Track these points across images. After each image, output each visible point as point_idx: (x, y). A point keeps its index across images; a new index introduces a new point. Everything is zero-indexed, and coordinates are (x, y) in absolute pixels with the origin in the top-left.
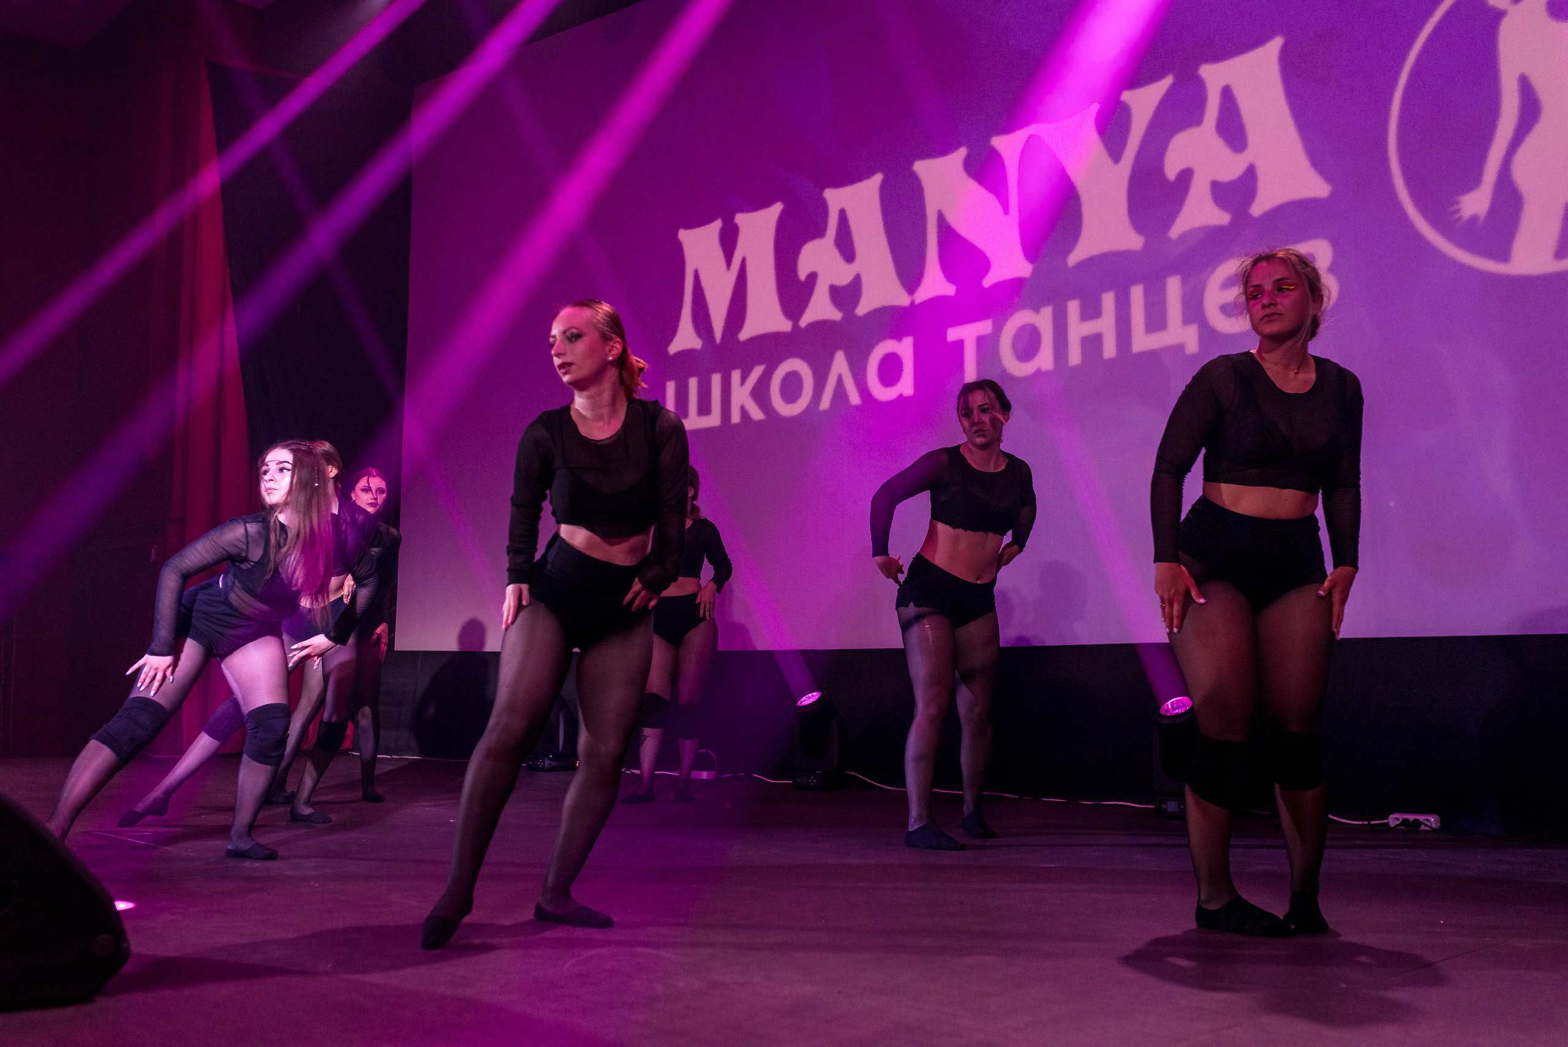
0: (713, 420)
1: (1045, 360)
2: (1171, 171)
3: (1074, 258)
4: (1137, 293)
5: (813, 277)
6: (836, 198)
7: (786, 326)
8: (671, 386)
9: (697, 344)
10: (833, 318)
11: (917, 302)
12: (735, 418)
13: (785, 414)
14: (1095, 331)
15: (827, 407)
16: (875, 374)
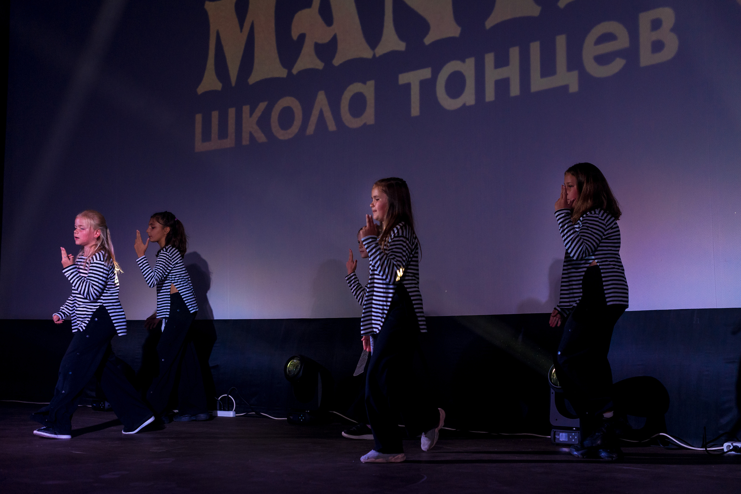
0: (229, 142)
1: (468, 97)
4: (535, 48)
5: (302, 37)
7: (282, 73)
8: (199, 117)
9: (218, 86)
10: (317, 67)
11: (377, 55)
12: (246, 141)
13: (281, 138)
14: (505, 76)
15: (312, 133)
16: (347, 108)
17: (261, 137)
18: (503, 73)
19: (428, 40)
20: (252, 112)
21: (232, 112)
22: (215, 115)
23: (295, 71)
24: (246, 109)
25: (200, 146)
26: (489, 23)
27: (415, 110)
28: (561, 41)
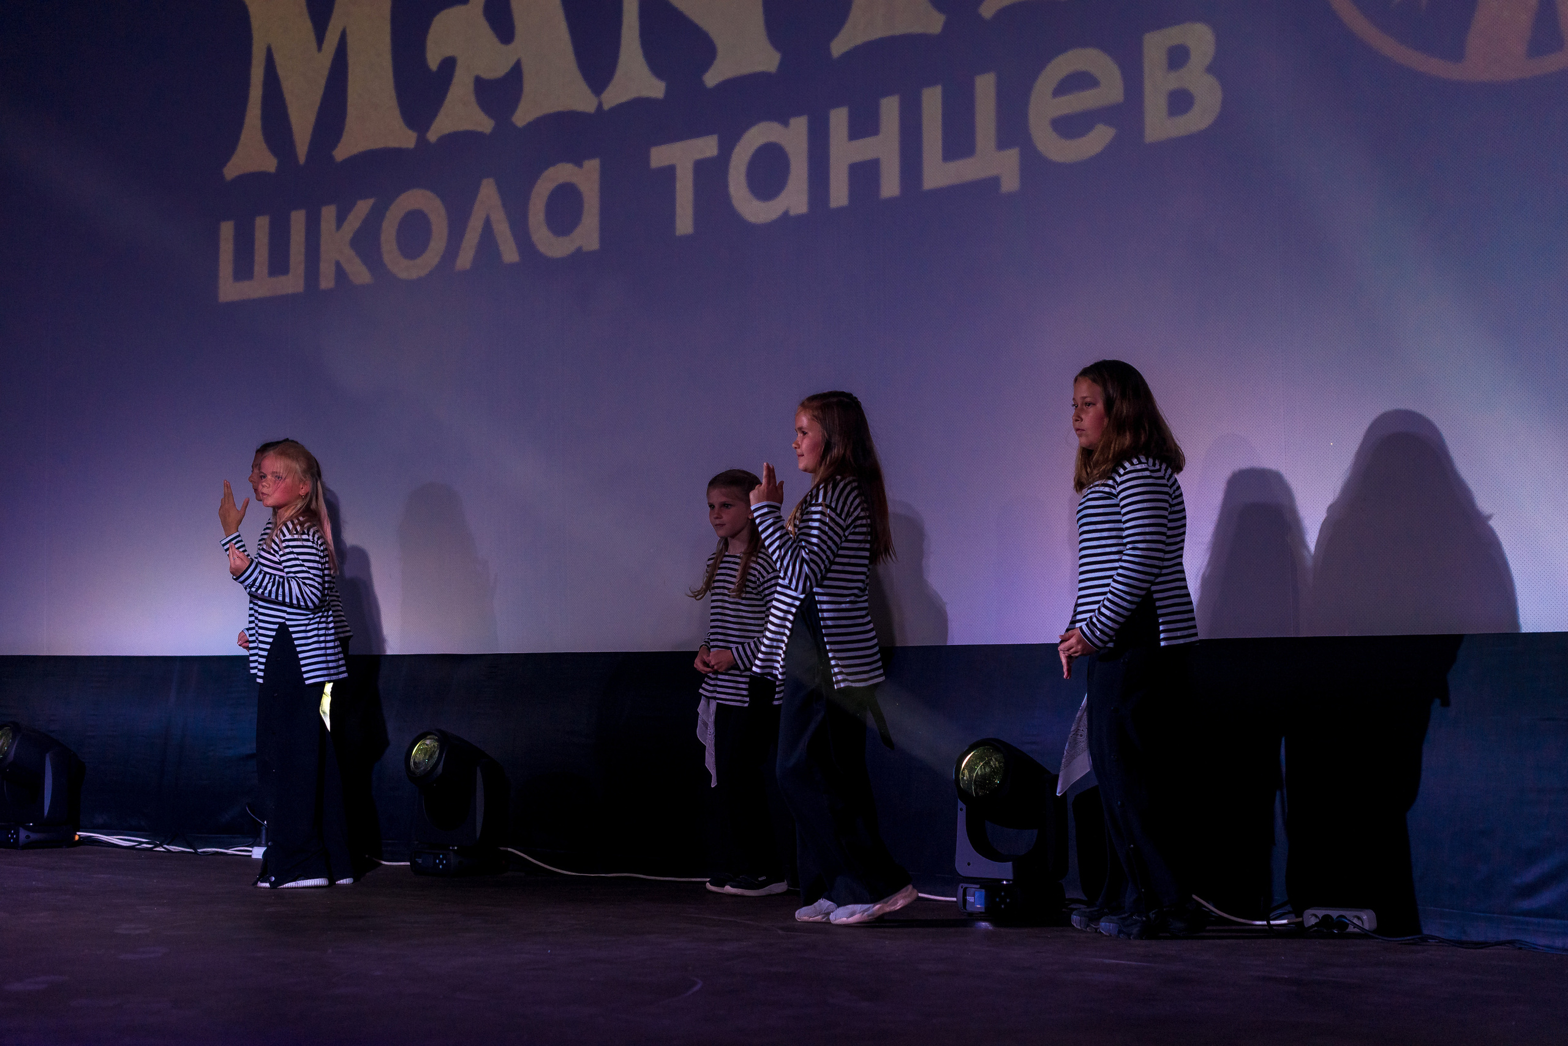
0: (292, 283)
1: (795, 198)
3: (841, 45)
4: (932, 100)
5: (449, 65)
7: (407, 139)
8: (227, 229)
9: (269, 164)
10: (480, 129)
11: (606, 107)
12: (327, 282)
13: (403, 275)
14: (869, 155)
15: (468, 266)
16: (541, 216)
17: (359, 273)
18: (865, 149)
19: (712, 79)
20: (341, 219)
21: (298, 219)
22: (262, 224)
23: (432, 136)
24: (329, 213)
25: (229, 290)
26: (839, 47)
27: (684, 223)
28: (985, 86)
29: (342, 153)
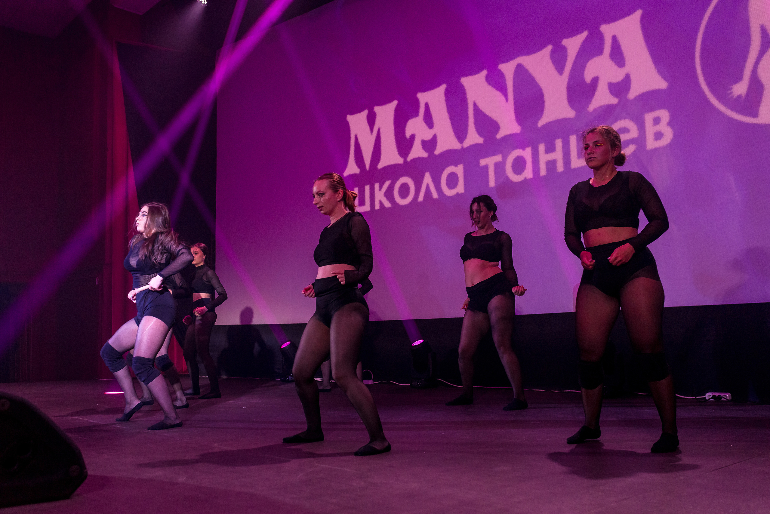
0: (366, 208)
1: (528, 173)
2: (588, 78)
3: (541, 123)
4: (573, 139)
5: (413, 137)
6: (423, 97)
7: (400, 161)
9: (357, 171)
10: (424, 156)
11: (464, 147)
12: (377, 207)
13: (401, 204)
14: (553, 158)
15: (422, 200)
16: (445, 183)
17: (388, 204)
19: (499, 136)
20: (380, 188)
21: (367, 188)
23: (409, 159)
24: (377, 186)
27: (492, 183)
29: (380, 166)
